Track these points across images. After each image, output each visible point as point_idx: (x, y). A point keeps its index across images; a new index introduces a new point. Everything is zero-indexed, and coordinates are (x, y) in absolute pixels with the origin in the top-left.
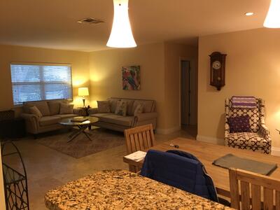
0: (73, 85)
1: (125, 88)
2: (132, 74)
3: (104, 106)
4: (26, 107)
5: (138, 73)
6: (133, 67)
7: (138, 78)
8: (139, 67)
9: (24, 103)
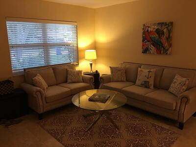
0: (79, 46)
1: (146, 51)
2: (158, 33)
3: (120, 72)
4: (28, 75)
5: (169, 32)
6: (161, 24)
7: (169, 38)
8: (172, 23)
9: (25, 69)
